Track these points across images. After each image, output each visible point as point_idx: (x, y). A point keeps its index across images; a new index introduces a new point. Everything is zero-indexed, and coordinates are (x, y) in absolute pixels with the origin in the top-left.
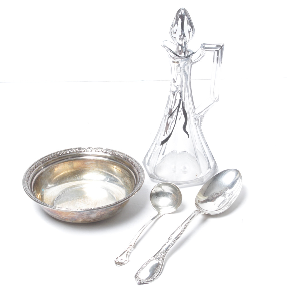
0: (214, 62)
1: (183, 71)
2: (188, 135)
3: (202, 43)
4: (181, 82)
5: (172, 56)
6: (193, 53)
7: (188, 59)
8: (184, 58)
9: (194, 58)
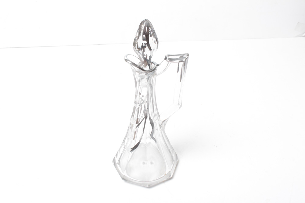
0: (178, 71)
1: (149, 85)
2: (156, 141)
3: (166, 54)
4: (147, 94)
5: (137, 70)
6: (158, 65)
7: (154, 72)
8: (151, 72)
9: (158, 70)
